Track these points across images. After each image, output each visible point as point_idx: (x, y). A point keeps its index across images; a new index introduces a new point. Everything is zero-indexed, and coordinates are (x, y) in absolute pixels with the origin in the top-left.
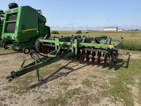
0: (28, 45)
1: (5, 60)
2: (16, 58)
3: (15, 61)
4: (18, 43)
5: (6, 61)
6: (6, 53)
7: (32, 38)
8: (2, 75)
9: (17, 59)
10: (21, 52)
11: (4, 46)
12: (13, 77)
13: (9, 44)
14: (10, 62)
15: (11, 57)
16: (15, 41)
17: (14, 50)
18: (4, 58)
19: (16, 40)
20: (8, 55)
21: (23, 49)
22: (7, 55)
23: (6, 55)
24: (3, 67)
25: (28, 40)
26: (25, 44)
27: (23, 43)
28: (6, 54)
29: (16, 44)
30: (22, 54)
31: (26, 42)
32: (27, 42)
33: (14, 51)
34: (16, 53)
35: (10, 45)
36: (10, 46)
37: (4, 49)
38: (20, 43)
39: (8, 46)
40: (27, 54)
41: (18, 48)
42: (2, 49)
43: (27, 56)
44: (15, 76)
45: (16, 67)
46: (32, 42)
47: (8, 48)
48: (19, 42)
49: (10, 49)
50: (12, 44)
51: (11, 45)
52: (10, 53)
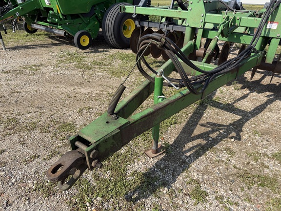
0: (87, 25)
1: (30, 65)
2: (59, 59)
3: (58, 69)
4: (61, 17)
5: (35, 66)
6: (32, 43)
7: (98, 4)
8: (28, 116)
9: (62, 61)
10: (67, 44)
11: (26, 24)
12: (81, 164)
13: (38, 20)
14: (44, 69)
15: (46, 57)
16: (52, 9)
17: (49, 37)
18: (28, 58)
19: (57, 8)
20: (38, 50)
21: (75, 34)
22: (35, 50)
23: (31, 50)
24: (27, 85)
25: (88, 10)
26: (78, 21)
27: (75, 16)
28: (33, 48)
29: (57, 20)
30: (73, 50)
31: (81, 14)
32: (84, 15)
33: (50, 41)
34: (56, 45)
35: (40, 23)
36: (39, 26)
37: (26, 33)
38: (66, 19)
39: (35, 26)
40: (86, 51)
41: (62, 33)
42: (22, 34)
43: (85, 55)
44: (91, 163)
45: (64, 90)
46: (96, 17)
47: (36, 30)
48: (63, 15)
49: (39, 35)
50: (44, 20)
51: (42, 23)
52: (42, 46)
